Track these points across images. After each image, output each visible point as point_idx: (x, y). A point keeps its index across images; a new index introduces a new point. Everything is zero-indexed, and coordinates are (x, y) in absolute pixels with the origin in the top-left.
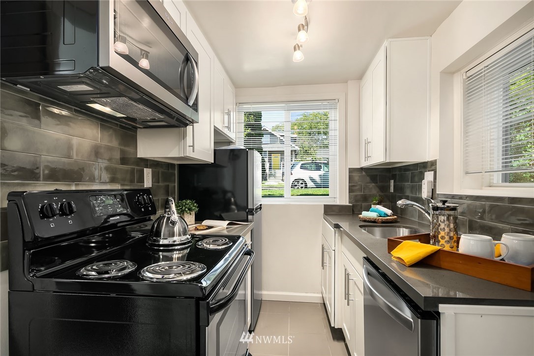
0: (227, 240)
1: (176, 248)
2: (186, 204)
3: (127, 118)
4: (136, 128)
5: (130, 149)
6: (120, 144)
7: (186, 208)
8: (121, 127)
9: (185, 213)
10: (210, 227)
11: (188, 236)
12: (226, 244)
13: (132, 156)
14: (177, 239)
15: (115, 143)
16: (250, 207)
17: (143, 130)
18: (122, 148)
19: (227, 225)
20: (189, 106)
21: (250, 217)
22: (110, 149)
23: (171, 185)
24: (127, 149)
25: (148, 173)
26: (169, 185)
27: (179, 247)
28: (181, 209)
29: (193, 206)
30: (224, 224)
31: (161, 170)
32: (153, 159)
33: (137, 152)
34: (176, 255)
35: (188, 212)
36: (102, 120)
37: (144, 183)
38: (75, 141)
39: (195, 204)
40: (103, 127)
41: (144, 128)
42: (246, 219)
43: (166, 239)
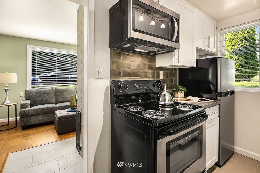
0: (191, 107)
1: (167, 106)
2: (179, 88)
3: (149, 52)
4: (156, 55)
5: (153, 64)
6: (148, 62)
7: (179, 89)
8: (149, 55)
9: (179, 92)
10: (189, 100)
11: (172, 102)
12: (190, 109)
13: (154, 67)
14: (167, 103)
15: (146, 62)
16: (219, 91)
17: (158, 55)
18: (150, 63)
19: (199, 100)
20: (173, 42)
21: (219, 98)
22: (144, 64)
23: (174, 78)
24: (151, 64)
25: (161, 73)
26: (173, 79)
27: (168, 106)
28: (177, 90)
29: (183, 89)
30: (197, 99)
31: (168, 72)
32: (164, 67)
33: (156, 65)
34: (167, 110)
35: (180, 91)
36: (141, 54)
37: (159, 77)
38: (132, 63)
39: (184, 88)
40: (141, 57)
41: (158, 54)
42: (216, 98)
43: (163, 102)
